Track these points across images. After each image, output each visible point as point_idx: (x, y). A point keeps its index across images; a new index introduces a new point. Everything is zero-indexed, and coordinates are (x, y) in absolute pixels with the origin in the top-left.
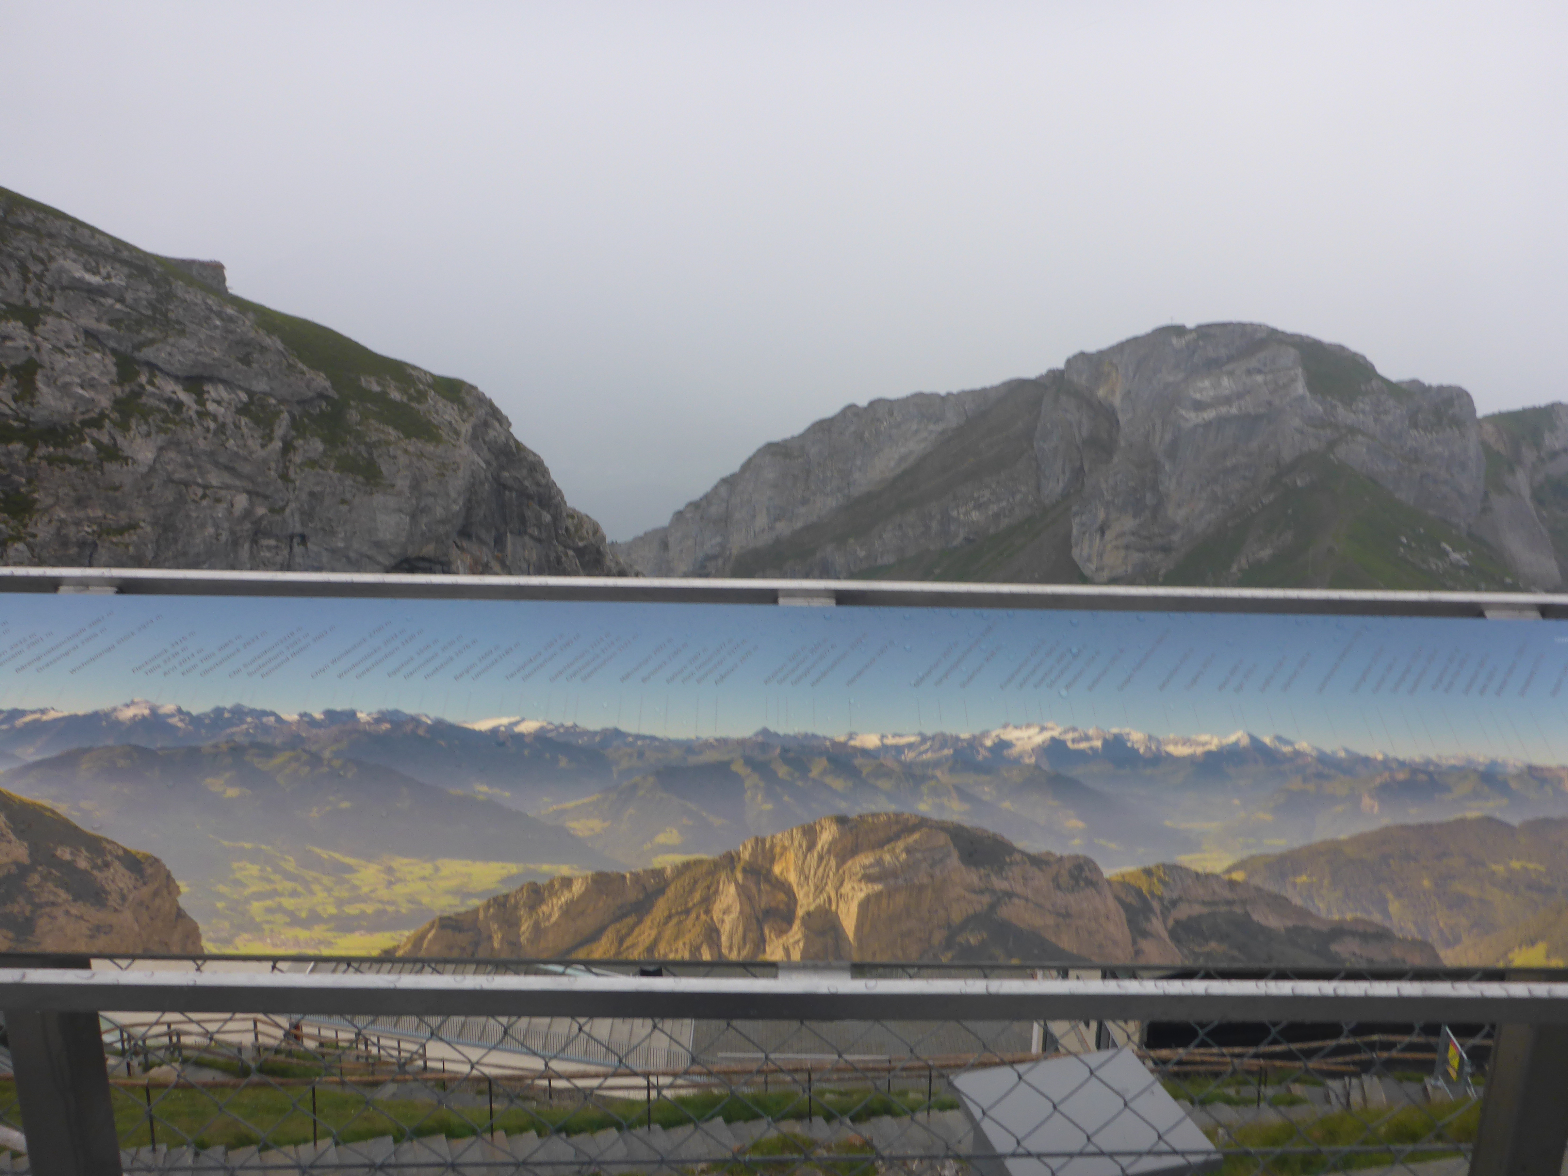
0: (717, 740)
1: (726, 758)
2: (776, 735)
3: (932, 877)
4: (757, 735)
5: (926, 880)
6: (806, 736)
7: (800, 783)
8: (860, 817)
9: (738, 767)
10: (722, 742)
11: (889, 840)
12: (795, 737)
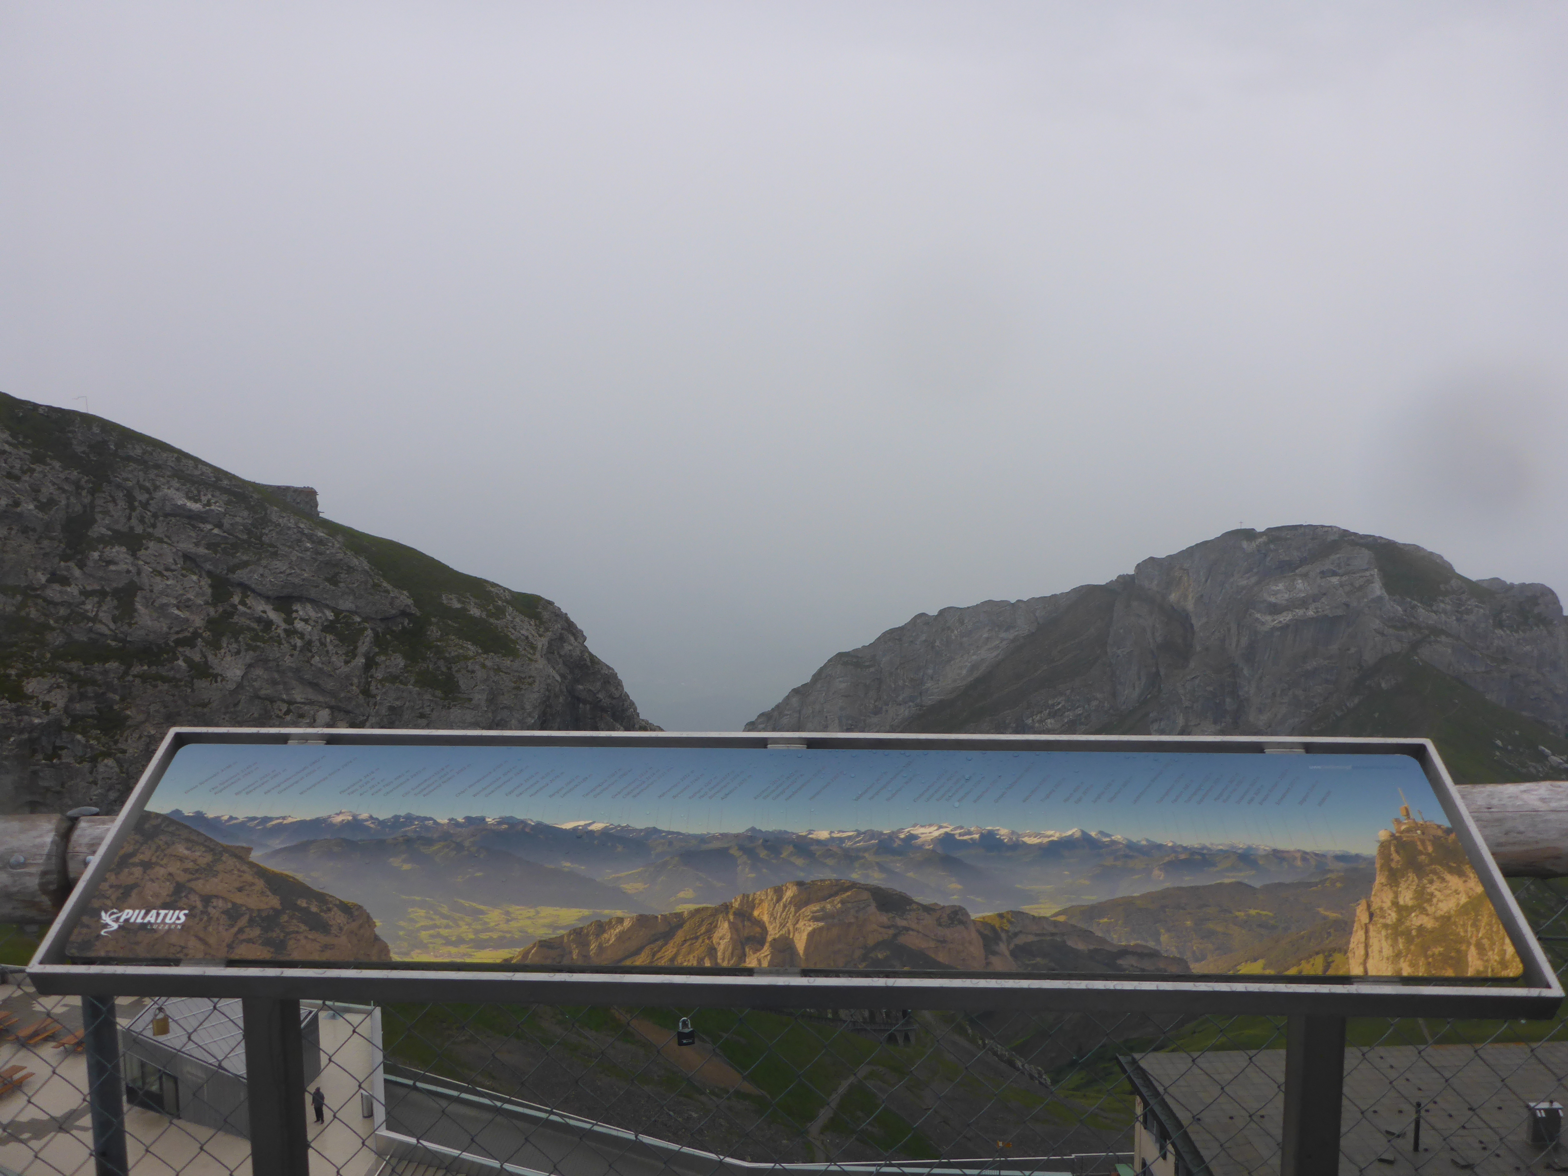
2: (760, 831)
3: (857, 918)
4: (747, 831)
5: (853, 920)
6: (780, 831)
7: (774, 861)
8: (812, 881)
11: (830, 896)
12: (772, 833)
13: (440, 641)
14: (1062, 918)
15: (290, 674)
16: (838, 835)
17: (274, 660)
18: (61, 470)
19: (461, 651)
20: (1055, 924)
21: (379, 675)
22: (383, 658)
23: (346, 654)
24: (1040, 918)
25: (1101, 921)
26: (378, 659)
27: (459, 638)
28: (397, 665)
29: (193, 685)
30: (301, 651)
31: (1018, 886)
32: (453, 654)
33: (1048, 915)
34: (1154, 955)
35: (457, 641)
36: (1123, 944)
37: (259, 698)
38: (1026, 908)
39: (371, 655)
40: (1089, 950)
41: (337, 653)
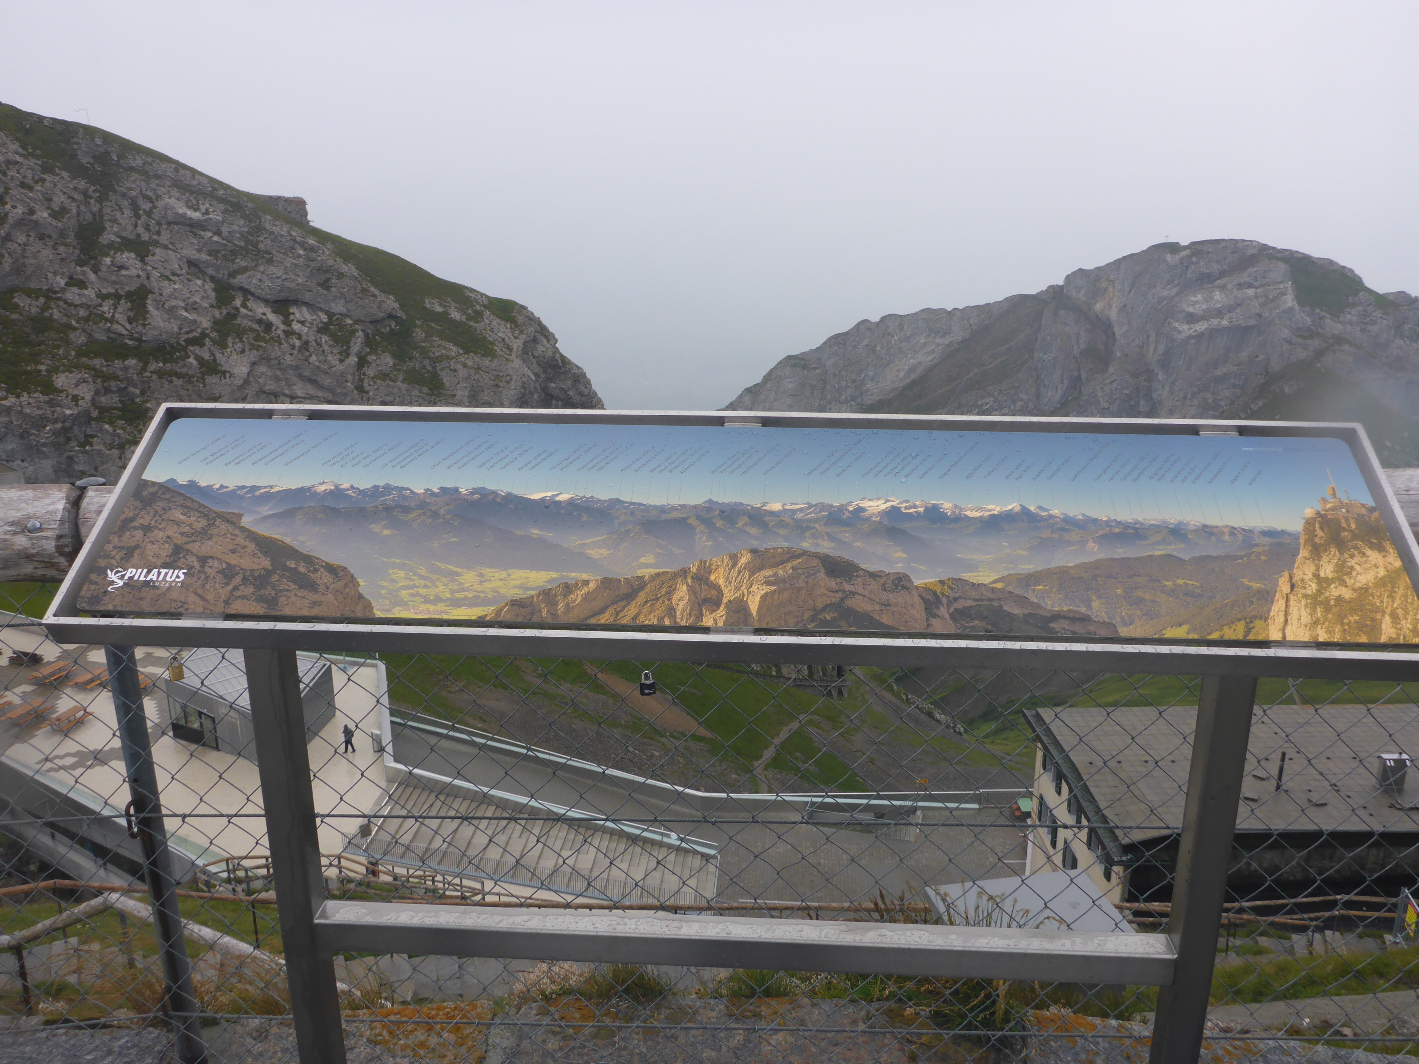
0: (680, 506)
1: (685, 516)
2: (717, 503)
5: (803, 585)
6: (736, 503)
8: (766, 549)
9: (692, 521)
10: (683, 507)
11: (782, 563)
12: (728, 504)
13: (425, 342)
14: (999, 585)
15: (291, 372)
16: (791, 507)
17: (276, 359)
18: (69, 179)
19: (444, 351)
20: (993, 590)
21: (371, 373)
22: (374, 357)
23: (340, 353)
24: (979, 585)
25: (1037, 588)
26: (370, 358)
27: (442, 340)
28: (387, 364)
29: (204, 381)
30: (299, 351)
31: (959, 555)
32: (437, 354)
33: (986, 582)
34: (1084, 619)
35: (440, 342)
36: (1057, 609)
37: (264, 392)
38: (966, 576)
39: (363, 354)
40: (1024, 615)
41: (332, 353)
